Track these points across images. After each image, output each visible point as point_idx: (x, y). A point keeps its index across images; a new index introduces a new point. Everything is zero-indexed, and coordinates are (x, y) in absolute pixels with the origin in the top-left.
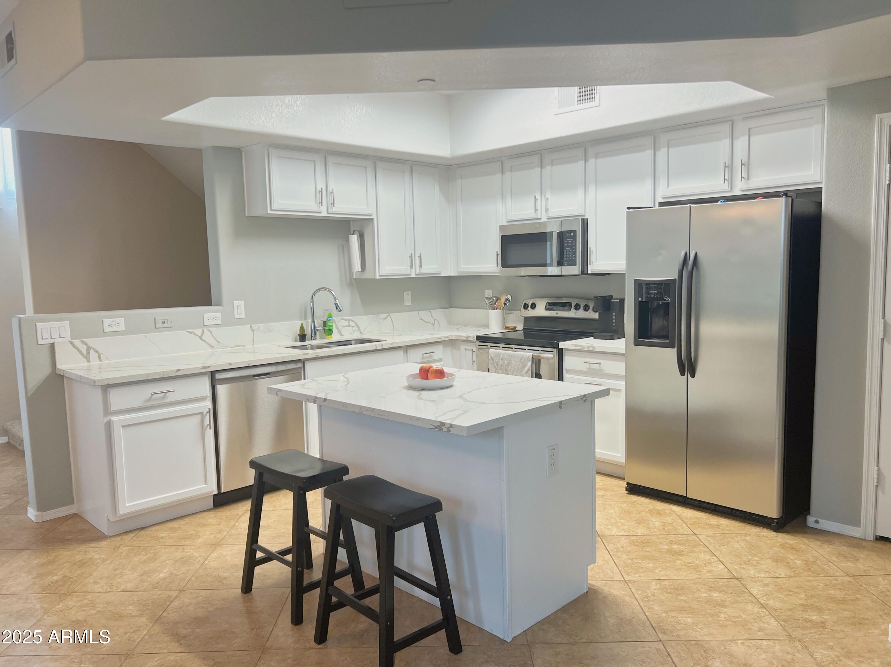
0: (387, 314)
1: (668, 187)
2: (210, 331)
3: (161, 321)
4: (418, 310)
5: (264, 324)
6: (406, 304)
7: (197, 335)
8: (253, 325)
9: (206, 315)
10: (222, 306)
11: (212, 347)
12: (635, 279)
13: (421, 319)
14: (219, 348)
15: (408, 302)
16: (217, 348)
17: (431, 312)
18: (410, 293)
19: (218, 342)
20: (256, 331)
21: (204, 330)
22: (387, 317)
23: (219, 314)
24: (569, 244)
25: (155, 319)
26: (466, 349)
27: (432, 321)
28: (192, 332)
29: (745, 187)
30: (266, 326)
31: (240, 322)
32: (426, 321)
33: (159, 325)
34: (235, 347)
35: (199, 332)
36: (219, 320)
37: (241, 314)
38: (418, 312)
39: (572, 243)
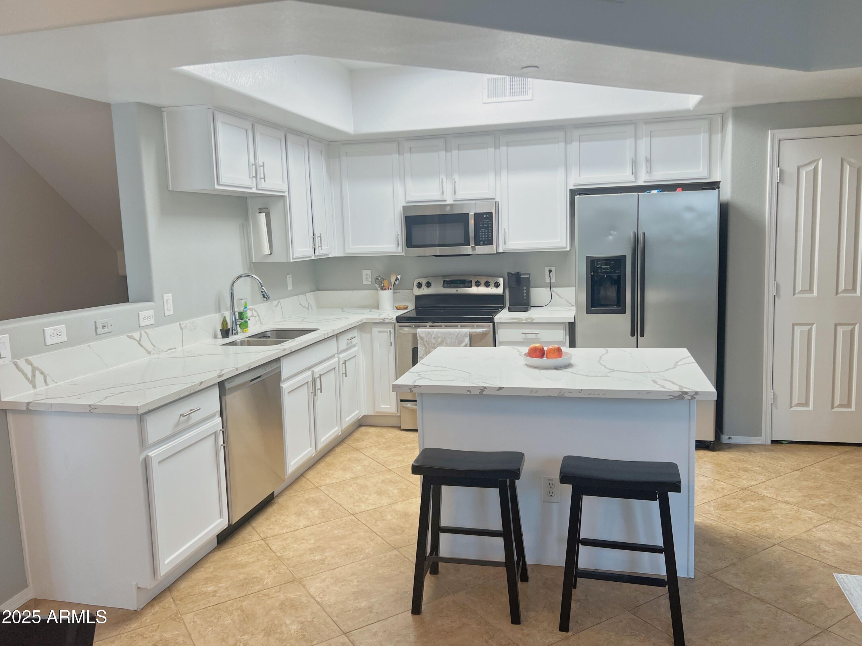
0: (278, 301)
1: (580, 176)
2: (146, 332)
3: (101, 325)
4: (298, 295)
5: (190, 321)
6: (289, 289)
7: (136, 340)
8: (182, 323)
9: (142, 314)
10: (154, 302)
11: (149, 353)
12: (587, 257)
13: (300, 304)
14: (155, 354)
15: (290, 287)
16: (154, 353)
17: (306, 295)
18: (290, 275)
19: (154, 346)
20: (184, 329)
21: (142, 332)
22: (278, 304)
23: (151, 312)
24: (485, 225)
25: (95, 322)
26: (379, 331)
27: (307, 306)
28: (132, 336)
29: (648, 178)
30: (192, 322)
31: (170, 320)
32: (304, 306)
33: (100, 330)
34: (168, 351)
35: (136, 335)
36: (153, 318)
37: (170, 310)
38: (298, 297)
39: (488, 224)
